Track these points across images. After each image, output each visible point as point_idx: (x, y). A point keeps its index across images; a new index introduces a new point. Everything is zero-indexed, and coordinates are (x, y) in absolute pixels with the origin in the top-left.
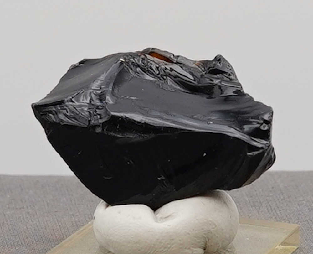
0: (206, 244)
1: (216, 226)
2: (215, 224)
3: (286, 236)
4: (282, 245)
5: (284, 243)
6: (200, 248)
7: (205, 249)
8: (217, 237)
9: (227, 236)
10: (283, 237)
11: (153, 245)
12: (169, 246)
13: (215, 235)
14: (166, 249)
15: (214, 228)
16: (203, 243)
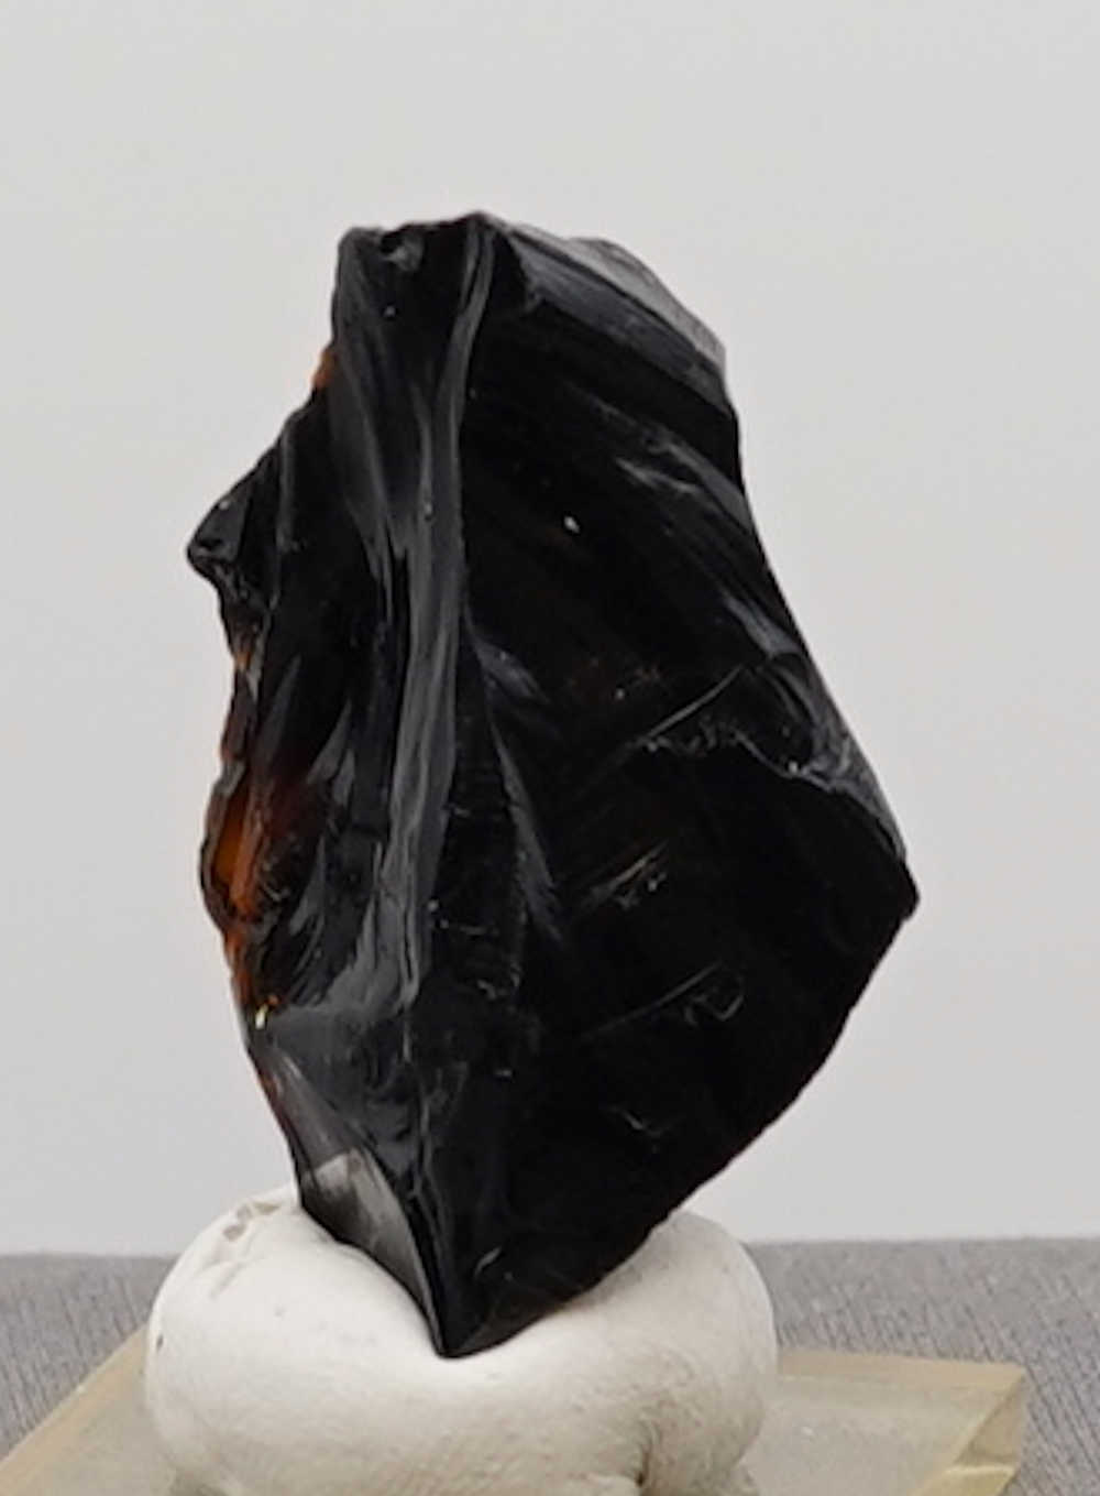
0: (647, 1457)
1: (691, 1375)
2: (686, 1366)
3: (982, 1418)
4: (967, 1463)
5: (974, 1453)
6: (624, 1473)
7: (640, 1480)
8: (698, 1424)
9: (738, 1421)
10: (968, 1427)
11: (423, 1466)
12: (495, 1467)
13: (687, 1413)
14: (482, 1483)
15: (682, 1385)
16: (637, 1452)
